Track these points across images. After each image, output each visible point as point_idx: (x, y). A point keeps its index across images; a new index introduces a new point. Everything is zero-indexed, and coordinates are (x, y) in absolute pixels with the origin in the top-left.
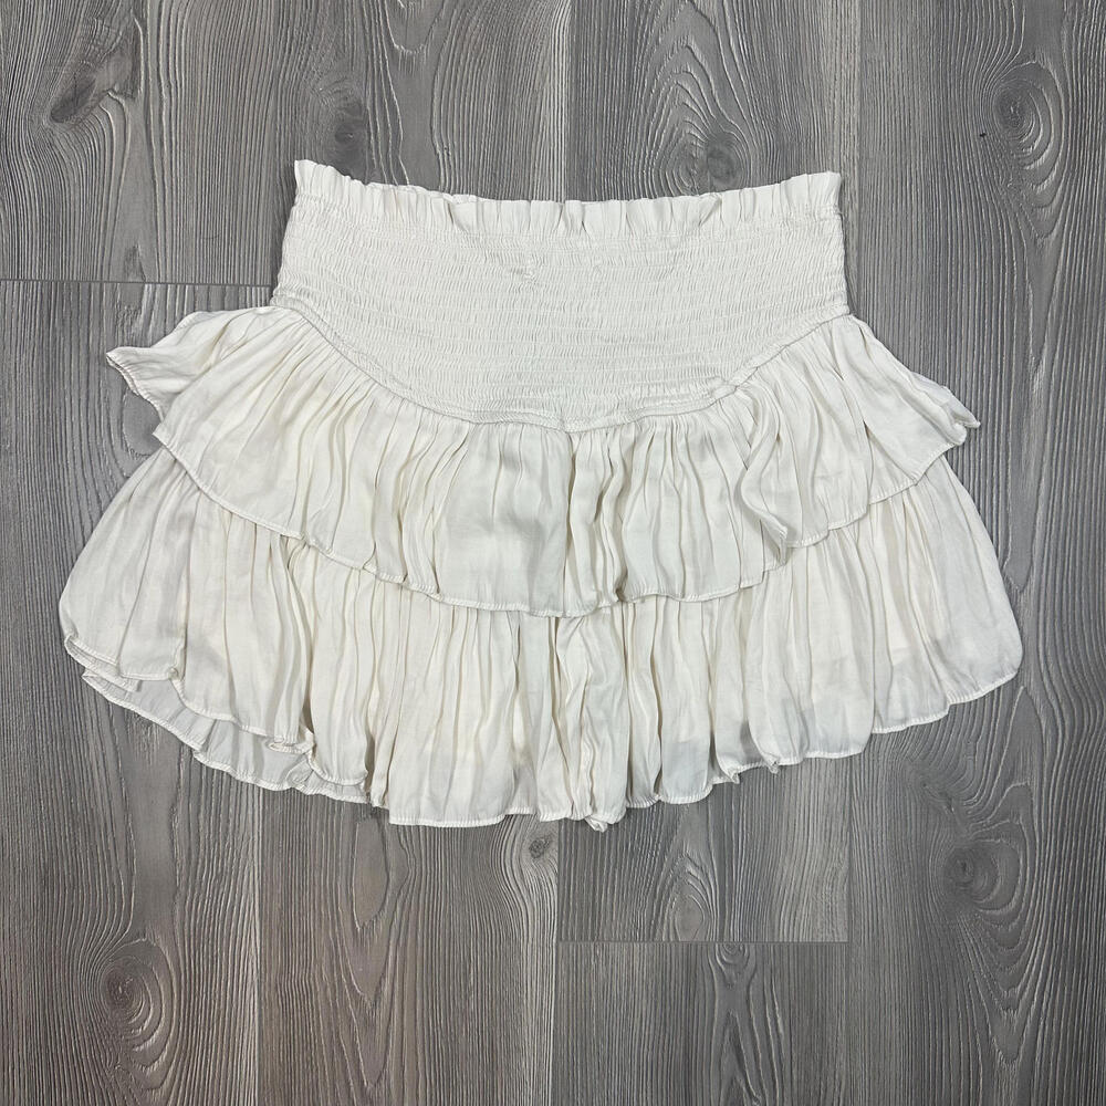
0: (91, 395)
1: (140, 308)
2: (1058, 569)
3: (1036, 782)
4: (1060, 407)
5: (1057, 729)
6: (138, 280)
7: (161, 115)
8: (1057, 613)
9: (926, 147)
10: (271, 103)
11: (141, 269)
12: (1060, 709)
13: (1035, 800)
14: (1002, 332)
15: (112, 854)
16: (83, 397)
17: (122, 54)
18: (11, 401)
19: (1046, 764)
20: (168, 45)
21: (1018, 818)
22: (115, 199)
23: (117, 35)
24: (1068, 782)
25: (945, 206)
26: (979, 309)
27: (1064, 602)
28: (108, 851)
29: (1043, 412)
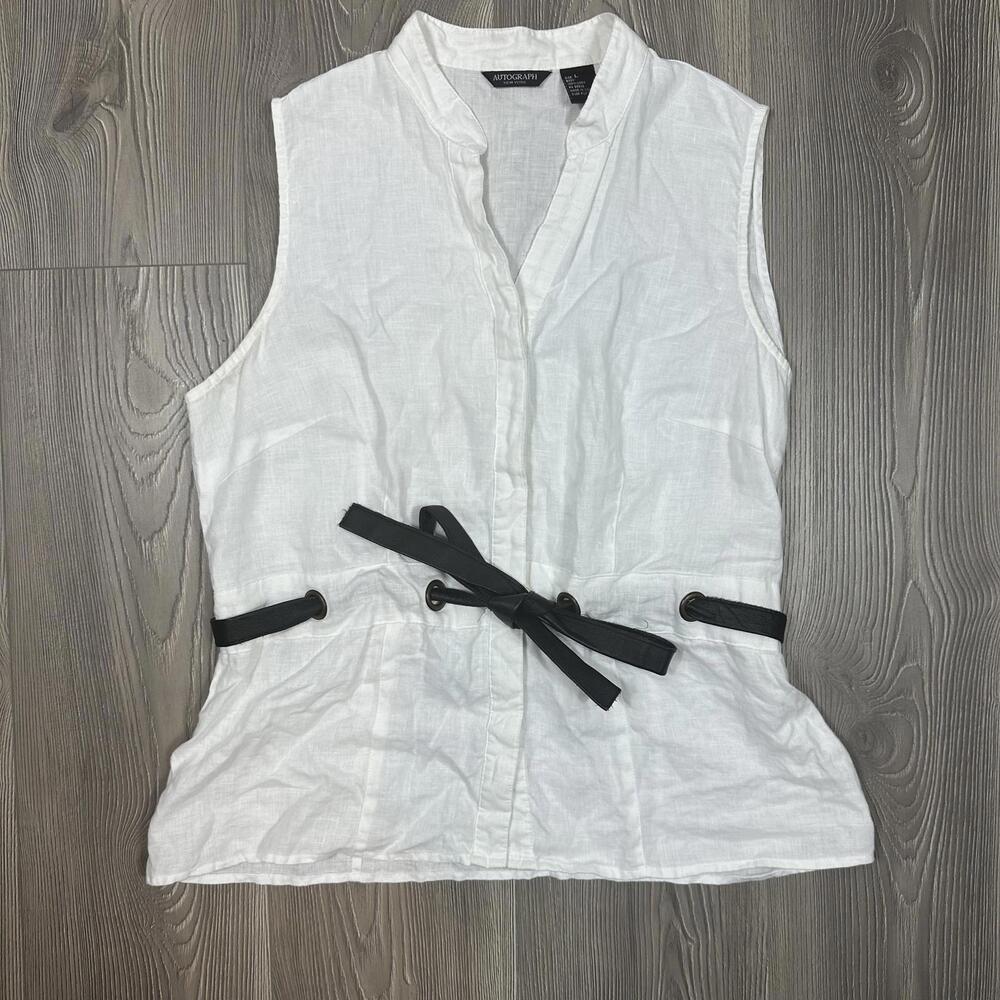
0: (100, 364)
1: (137, 288)
2: (940, 476)
3: (926, 663)
4: (937, 335)
5: (943, 617)
6: (135, 264)
7: (146, 121)
8: (941, 516)
9: (811, 111)
10: (239, 105)
11: (136, 254)
12: (946, 600)
13: (926, 678)
14: (884, 270)
15: (139, 749)
16: (94, 367)
17: (110, 70)
18: (33, 373)
19: (934, 646)
20: (149, 59)
21: (911, 694)
22: (111, 196)
23: (105, 53)
24: (955, 662)
25: (830, 161)
26: (863, 252)
27: (947, 506)
28: (135, 748)
29: (923, 340)
